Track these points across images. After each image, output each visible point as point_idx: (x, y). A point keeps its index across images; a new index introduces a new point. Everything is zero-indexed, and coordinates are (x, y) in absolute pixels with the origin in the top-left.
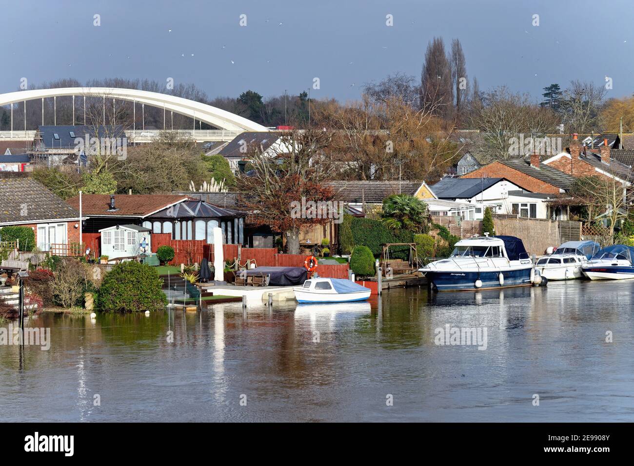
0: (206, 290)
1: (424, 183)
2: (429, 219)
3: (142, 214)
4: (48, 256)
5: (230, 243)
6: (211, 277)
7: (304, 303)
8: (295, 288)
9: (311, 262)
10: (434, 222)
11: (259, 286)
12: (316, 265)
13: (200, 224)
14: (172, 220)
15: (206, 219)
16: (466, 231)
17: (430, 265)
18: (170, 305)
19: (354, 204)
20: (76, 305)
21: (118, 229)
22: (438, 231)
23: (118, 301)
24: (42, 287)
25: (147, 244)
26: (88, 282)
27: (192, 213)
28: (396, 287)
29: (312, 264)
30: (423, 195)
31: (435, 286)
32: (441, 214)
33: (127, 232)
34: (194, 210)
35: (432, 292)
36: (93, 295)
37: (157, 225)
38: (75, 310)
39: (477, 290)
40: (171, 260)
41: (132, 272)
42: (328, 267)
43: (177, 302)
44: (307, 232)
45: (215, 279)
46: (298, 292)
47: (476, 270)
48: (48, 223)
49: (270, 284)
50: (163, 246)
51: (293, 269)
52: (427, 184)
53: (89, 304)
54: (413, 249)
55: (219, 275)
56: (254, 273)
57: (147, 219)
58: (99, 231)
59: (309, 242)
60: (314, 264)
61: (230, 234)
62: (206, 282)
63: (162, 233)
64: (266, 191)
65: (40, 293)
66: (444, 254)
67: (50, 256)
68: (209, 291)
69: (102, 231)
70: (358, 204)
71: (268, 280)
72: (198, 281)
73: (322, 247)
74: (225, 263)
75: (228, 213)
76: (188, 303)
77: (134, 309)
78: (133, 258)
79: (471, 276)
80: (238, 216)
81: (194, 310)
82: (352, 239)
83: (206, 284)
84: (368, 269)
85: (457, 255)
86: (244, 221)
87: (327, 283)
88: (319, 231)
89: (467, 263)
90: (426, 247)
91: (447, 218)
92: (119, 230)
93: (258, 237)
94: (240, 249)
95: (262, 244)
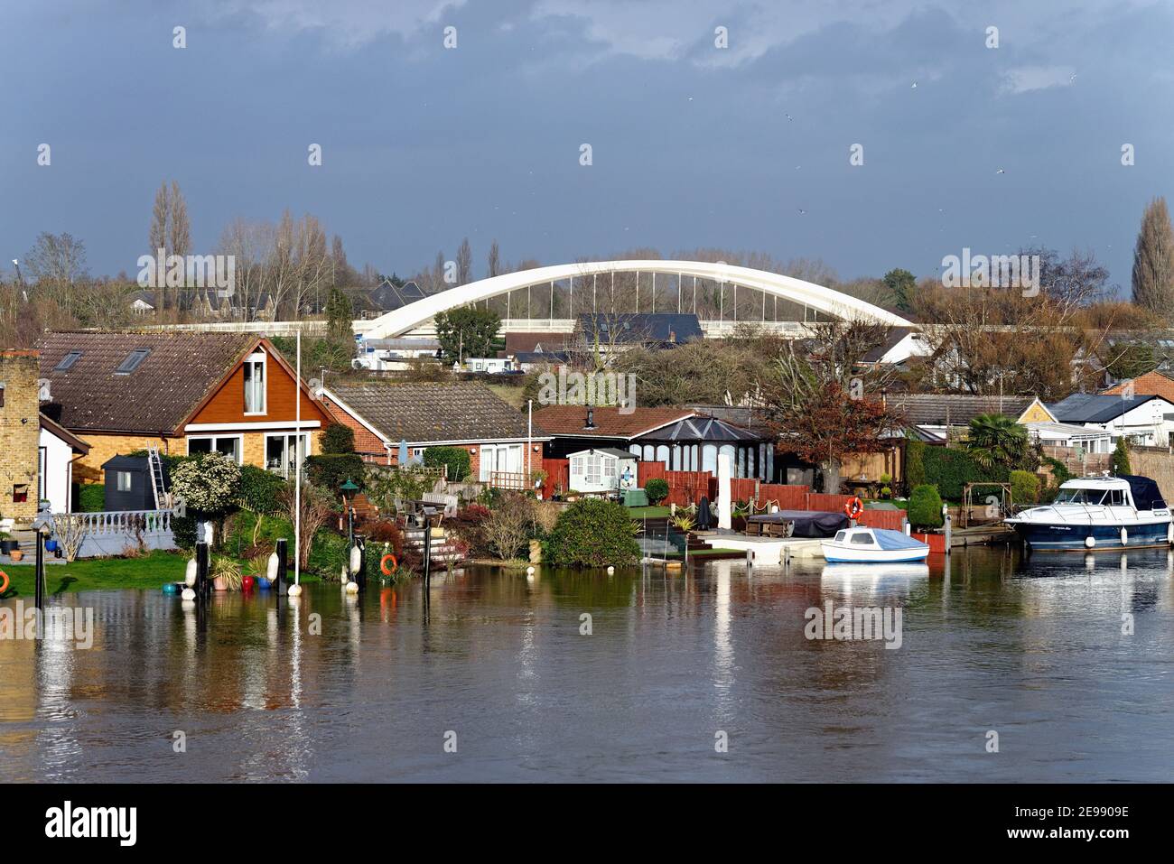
0: (704, 541)
1: (1037, 400)
2: (1039, 448)
3: (628, 434)
4: (485, 488)
5: (751, 476)
6: (713, 523)
7: (834, 562)
8: (825, 541)
9: (854, 505)
10: (1047, 455)
11: (779, 536)
12: (861, 511)
13: (709, 450)
14: (669, 443)
15: (719, 443)
16: (1090, 468)
17: (1021, 514)
18: (645, 560)
19: (937, 427)
20: (517, 556)
21: (592, 454)
22: (1052, 468)
23: (572, 553)
24: (474, 531)
25: (632, 476)
26: (538, 525)
27: (699, 435)
28: (976, 544)
29: (855, 509)
30: (1035, 417)
31: (1029, 544)
32: (1058, 444)
33: (604, 458)
34: (701, 430)
35: (1025, 552)
36: (541, 544)
37: (649, 449)
38: (513, 563)
39: (1089, 552)
40: (664, 499)
41: (593, 513)
42: (878, 513)
43: (654, 556)
44: (862, 464)
45: (719, 526)
46: (828, 547)
47: (1086, 522)
48: (496, 444)
49: (795, 535)
50: (654, 479)
51: (827, 515)
52: (1043, 402)
53: (535, 555)
54: (1006, 491)
55: (725, 521)
56: (771, 519)
57: (635, 441)
58: (567, 456)
59: (864, 478)
60: (859, 508)
61: (751, 465)
62: (706, 529)
63: (655, 461)
64: (793, 405)
65: (469, 538)
66: (1048, 498)
67: (488, 488)
68: (707, 542)
69: (573, 457)
70: (943, 427)
71: (791, 529)
72: (694, 528)
73: (882, 486)
74: (734, 504)
75: (748, 436)
76: (669, 558)
77: (594, 564)
78: (601, 494)
79: (1080, 532)
80: (766, 441)
81: (677, 568)
82: (924, 476)
83: (705, 533)
84: (932, 518)
85: (1064, 501)
86: (775, 448)
87: (868, 535)
88: (878, 463)
89: (1076, 512)
90: (1025, 489)
91: (1064, 449)
92: (594, 456)
93: (795, 470)
94: (757, 485)
95: (801, 480)
